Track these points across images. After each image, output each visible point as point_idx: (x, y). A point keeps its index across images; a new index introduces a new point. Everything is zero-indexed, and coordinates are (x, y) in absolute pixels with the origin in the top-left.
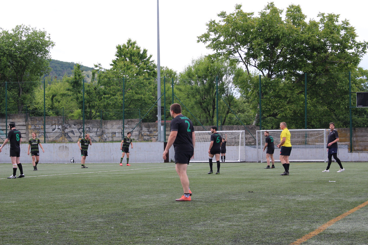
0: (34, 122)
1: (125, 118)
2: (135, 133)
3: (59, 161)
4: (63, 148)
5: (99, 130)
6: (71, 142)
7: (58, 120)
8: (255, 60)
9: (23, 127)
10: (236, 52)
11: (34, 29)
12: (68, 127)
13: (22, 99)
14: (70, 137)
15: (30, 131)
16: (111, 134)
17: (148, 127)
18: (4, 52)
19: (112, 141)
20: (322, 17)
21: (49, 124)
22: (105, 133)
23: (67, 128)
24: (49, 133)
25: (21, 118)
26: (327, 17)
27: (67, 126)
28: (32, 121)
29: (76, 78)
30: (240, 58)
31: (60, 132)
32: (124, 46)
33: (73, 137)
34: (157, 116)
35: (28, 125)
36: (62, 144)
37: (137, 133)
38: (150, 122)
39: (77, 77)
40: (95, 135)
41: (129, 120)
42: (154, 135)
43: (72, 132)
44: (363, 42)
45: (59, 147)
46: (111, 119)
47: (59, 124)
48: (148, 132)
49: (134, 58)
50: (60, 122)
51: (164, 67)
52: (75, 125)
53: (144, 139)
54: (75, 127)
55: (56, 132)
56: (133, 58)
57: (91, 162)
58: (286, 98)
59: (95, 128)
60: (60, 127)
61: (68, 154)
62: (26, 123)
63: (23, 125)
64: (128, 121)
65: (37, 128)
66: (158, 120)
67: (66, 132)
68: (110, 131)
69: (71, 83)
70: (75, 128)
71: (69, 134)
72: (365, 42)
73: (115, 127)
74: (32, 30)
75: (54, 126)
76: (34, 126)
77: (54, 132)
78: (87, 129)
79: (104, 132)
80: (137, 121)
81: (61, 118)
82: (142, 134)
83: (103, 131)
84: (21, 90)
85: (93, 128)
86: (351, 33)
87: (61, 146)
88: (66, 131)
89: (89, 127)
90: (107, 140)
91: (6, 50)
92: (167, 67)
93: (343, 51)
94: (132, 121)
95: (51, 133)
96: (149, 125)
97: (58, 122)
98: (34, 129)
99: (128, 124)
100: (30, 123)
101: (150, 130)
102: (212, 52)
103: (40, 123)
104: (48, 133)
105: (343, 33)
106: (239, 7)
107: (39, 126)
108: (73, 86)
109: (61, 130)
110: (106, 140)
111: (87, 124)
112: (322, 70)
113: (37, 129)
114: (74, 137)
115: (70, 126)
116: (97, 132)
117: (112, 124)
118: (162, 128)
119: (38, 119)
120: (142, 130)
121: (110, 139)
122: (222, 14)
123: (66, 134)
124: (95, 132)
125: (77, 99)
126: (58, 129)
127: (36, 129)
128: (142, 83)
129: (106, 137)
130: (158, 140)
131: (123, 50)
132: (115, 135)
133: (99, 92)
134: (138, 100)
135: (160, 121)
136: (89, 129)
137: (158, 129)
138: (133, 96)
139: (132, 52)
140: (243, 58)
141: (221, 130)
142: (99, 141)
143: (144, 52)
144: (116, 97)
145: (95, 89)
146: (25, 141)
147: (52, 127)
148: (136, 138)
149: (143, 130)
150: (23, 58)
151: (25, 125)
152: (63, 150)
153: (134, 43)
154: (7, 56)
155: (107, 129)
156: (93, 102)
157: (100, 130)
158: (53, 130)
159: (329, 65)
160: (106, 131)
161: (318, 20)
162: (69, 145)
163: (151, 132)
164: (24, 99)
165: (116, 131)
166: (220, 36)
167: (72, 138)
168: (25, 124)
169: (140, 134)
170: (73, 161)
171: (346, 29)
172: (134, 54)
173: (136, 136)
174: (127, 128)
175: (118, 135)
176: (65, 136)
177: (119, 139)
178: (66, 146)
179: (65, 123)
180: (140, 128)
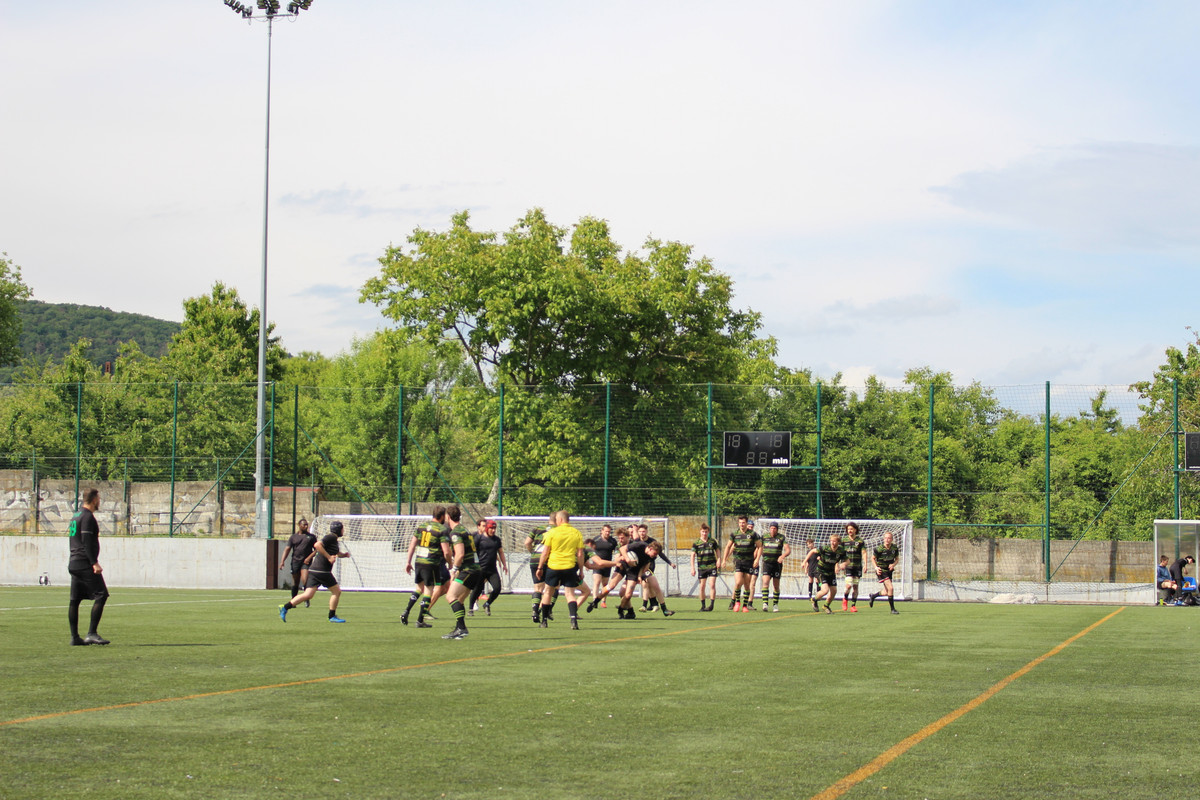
1: (191, 476)
2: (207, 516)
4: (26, 548)
5: (118, 506)
6: (52, 533)
7: (22, 479)
8: (495, 348)
10: (451, 327)
12: (45, 497)
14: (48, 522)
16: (147, 517)
17: (239, 501)
19: (150, 535)
20: (653, 250)
22: (134, 514)
23: (43, 500)
26: (666, 250)
27: (42, 494)
30: (460, 341)
31: (23, 509)
32: (205, 300)
33: (55, 521)
36: (23, 539)
37: (211, 515)
38: (243, 489)
39: (75, 377)
40: (109, 519)
41: (193, 483)
42: (249, 523)
43: (55, 509)
44: (747, 313)
45: (16, 546)
46: (150, 479)
47: (23, 490)
48: (238, 513)
49: (227, 330)
50: (26, 485)
51: (311, 354)
52: (62, 493)
53: (226, 531)
54: (61, 496)
55: (16, 509)
58: (563, 440)
59: (110, 500)
60: (26, 496)
61: (37, 562)
64: (191, 487)
66: (256, 486)
67: (39, 509)
68: (147, 508)
70: (61, 500)
71: (46, 514)
72: (751, 312)
73: (157, 499)
75: (11, 494)
77: (9, 507)
79: (132, 510)
80: (212, 485)
81: (28, 475)
82: (222, 518)
83: (129, 510)
86: (721, 290)
87: (20, 544)
88: (42, 505)
90: (138, 532)
92: (318, 353)
93: (702, 333)
94: (199, 487)
95: (3, 509)
96: (239, 497)
97: (22, 484)
99: (190, 494)
101: (241, 509)
102: (395, 325)
105: (702, 287)
106: (461, 220)
108: (63, 399)
109: (27, 504)
110: (136, 531)
112: (649, 377)
114: (59, 522)
115: (50, 495)
116: (113, 511)
117: (150, 493)
118: (265, 504)
120: (222, 508)
121: (146, 529)
122: (419, 237)
123: (38, 514)
124: (109, 511)
125: (71, 427)
126: (21, 500)
129: (136, 523)
130: (255, 535)
132: (156, 520)
133: (127, 413)
135: (261, 489)
137: (256, 507)
138: (210, 425)
140: (468, 343)
141: (411, 514)
142: (119, 534)
143: (252, 318)
145: (118, 405)
147: (5, 496)
148: (207, 529)
149: (225, 509)
152: (25, 552)
153: (231, 295)
155: (139, 503)
157: (122, 505)
158: (8, 505)
159: (666, 363)
160: (137, 508)
161: (644, 255)
162: (39, 541)
163: (243, 513)
165: (161, 511)
166: (413, 288)
167: (54, 524)
169: (216, 517)
170: (46, 581)
171: (705, 279)
172: (228, 320)
174: (186, 502)
175: (165, 519)
176: (37, 517)
177: (167, 529)
178: (32, 544)
179: (39, 486)
180: (218, 504)
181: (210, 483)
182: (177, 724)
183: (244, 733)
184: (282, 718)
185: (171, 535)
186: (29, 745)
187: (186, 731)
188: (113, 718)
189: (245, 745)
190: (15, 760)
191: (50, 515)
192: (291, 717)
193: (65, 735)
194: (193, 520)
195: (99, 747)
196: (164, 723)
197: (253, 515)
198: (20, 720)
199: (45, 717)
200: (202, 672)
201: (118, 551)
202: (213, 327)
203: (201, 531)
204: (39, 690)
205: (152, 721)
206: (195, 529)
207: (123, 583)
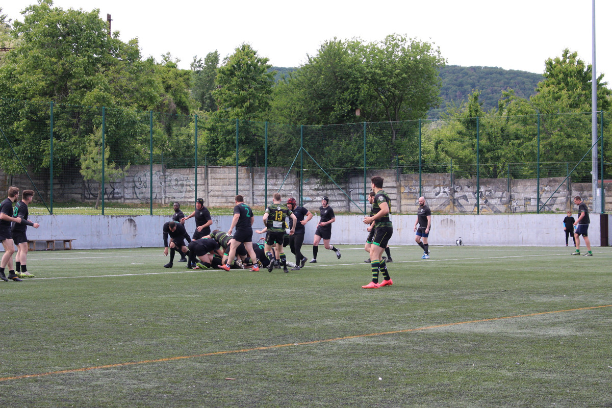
0: (408, 183)
1: (550, 174)
2: (561, 200)
3: (442, 243)
4: (447, 222)
5: (504, 195)
6: (463, 213)
7: (444, 179)
9: (392, 189)
11: (413, 39)
12: (459, 190)
13: (395, 147)
14: (461, 206)
15: (402, 196)
16: (523, 201)
17: (581, 190)
18: (366, 77)
19: (525, 212)
21: (430, 186)
22: (514, 199)
23: (457, 192)
24: (431, 198)
25: (389, 176)
27: (457, 188)
28: (405, 180)
29: (471, 116)
31: (445, 198)
32: (558, 61)
33: (465, 205)
34: (591, 173)
35: (400, 186)
36: (446, 217)
37: (564, 199)
39: (473, 114)
40: (499, 203)
41: (551, 178)
43: (465, 197)
45: (442, 221)
46: (525, 177)
47: (445, 186)
49: (571, 79)
50: (447, 183)
52: (469, 187)
53: (573, 209)
54: (468, 189)
55: (441, 198)
56: (569, 79)
57: (488, 243)
59: (499, 191)
60: (447, 190)
61: (455, 231)
62: (396, 183)
63: (393, 187)
64: (550, 181)
65: (413, 191)
66: (593, 179)
67: (455, 198)
68: (523, 196)
69: (464, 123)
70: (469, 191)
71: (459, 201)
73: (530, 189)
74: (409, 41)
75: (438, 188)
76: (409, 188)
77: (437, 197)
78: (487, 193)
79: (513, 197)
80: (564, 180)
81: (448, 176)
82: (570, 201)
83: (511, 197)
84: (394, 132)
85: (496, 192)
87: (444, 220)
88: (457, 195)
89: (491, 190)
90: (517, 211)
91: (367, 73)
94: (555, 181)
95: (433, 198)
96: (582, 187)
97: (444, 182)
98: (409, 192)
99: (550, 186)
100: (402, 184)
101: (583, 195)
103: (416, 184)
104: (429, 198)
107: (416, 189)
108: (468, 128)
109: (448, 195)
110: (515, 210)
111: (487, 185)
113: (413, 193)
114: (467, 205)
115: (461, 189)
116: (501, 198)
117: (524, 186)
118: (599, 191)
119: (414, 177)
120: (571, 194)
121: (522, 209)
123: (454, 201)
124: (499, 198)
125: (473, 146)
126: (444, 192)
127: (411, 193)
128: (580, 120)
129: (515, 205)
130: (593, 211)
131: (555, 67)
132: (529, 203)
133: (508, 135)
134: (570, 147)
135: (596, 181)
136: (491, 193)
137: (593, 193)
138: (561, 141)
139: (567, 71)
142: (506, 212)
144: (532, 143)
145: (502, 130)
146: (395, 210)
147: (435, 189)
148: (561, 208)
149: (573, 194)
150: (394, 86)
151: (396, 187)
152: (447, 225)
153: (574, 56)
154: (370, 82)
155: (517, 192)
156: (496, 151)
157: (506, 194)
158: (436, 195)
160: (516, 196)
162: (456, 218)
164: (398, 147)
165: (532, 197)
167: (465, 207)
168: (395, 185)
169: (567, 201)
170: (460, 242)
172: (571, 72)
173: (562, 204)
174: (547, 191)
175: (534, 202)
176: (454, 203)
177: (535, 209)
178: (451, 220)
179: (454, 183)
180: (568, 192)
181: (562, 178)
182: (519, 331)
183: (560, 337)
184: (587, 328)
185: (538, 212)
186: (425, 343)
187: (524, 336)
188: (481, 328)
189: (558, 345)
190: (415, 351)
191: (462, 201)
192: (592, 328)
193: (448, 336)
194: (552, 202)
195: (468, 345)
196: (512, 330)
197: (591, 198)
198: (424, 328)
199: (440, 326)
200: (544, 299)
201: (505, 223)
202: (563, 79)
203: (558, 210)
204: (440, 310)
205: (504, 329)
206: (554, 208)
207: (508, 243)
